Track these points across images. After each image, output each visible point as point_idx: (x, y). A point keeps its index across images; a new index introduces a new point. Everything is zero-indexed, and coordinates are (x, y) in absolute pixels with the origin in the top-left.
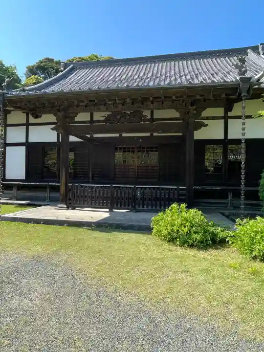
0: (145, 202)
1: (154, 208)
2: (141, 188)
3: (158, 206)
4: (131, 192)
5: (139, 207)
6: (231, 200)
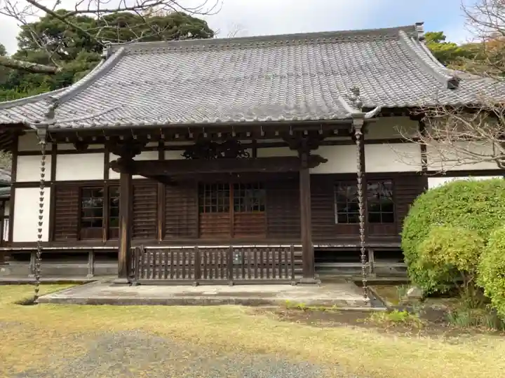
0: (246, 270)
1: (259, 278)
2: (240, 249)
3: (265, 274)
4: (225, 255)
5: (237, 277)
6: (372, 263)
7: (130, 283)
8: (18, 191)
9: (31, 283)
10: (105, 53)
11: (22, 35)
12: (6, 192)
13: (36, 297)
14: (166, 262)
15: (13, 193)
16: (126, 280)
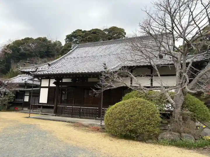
2: (83, 108)
7: (56, 116)
8: (41, 89)
9: (28, 113)
10: (72, 48)
11: (66, 39)
12: (38, 89)
13: (29, 116)
14: (69, 111)
15: (40, 89)
16: (55, 115)
